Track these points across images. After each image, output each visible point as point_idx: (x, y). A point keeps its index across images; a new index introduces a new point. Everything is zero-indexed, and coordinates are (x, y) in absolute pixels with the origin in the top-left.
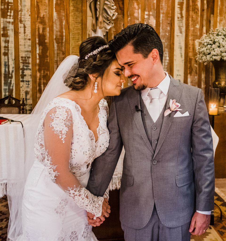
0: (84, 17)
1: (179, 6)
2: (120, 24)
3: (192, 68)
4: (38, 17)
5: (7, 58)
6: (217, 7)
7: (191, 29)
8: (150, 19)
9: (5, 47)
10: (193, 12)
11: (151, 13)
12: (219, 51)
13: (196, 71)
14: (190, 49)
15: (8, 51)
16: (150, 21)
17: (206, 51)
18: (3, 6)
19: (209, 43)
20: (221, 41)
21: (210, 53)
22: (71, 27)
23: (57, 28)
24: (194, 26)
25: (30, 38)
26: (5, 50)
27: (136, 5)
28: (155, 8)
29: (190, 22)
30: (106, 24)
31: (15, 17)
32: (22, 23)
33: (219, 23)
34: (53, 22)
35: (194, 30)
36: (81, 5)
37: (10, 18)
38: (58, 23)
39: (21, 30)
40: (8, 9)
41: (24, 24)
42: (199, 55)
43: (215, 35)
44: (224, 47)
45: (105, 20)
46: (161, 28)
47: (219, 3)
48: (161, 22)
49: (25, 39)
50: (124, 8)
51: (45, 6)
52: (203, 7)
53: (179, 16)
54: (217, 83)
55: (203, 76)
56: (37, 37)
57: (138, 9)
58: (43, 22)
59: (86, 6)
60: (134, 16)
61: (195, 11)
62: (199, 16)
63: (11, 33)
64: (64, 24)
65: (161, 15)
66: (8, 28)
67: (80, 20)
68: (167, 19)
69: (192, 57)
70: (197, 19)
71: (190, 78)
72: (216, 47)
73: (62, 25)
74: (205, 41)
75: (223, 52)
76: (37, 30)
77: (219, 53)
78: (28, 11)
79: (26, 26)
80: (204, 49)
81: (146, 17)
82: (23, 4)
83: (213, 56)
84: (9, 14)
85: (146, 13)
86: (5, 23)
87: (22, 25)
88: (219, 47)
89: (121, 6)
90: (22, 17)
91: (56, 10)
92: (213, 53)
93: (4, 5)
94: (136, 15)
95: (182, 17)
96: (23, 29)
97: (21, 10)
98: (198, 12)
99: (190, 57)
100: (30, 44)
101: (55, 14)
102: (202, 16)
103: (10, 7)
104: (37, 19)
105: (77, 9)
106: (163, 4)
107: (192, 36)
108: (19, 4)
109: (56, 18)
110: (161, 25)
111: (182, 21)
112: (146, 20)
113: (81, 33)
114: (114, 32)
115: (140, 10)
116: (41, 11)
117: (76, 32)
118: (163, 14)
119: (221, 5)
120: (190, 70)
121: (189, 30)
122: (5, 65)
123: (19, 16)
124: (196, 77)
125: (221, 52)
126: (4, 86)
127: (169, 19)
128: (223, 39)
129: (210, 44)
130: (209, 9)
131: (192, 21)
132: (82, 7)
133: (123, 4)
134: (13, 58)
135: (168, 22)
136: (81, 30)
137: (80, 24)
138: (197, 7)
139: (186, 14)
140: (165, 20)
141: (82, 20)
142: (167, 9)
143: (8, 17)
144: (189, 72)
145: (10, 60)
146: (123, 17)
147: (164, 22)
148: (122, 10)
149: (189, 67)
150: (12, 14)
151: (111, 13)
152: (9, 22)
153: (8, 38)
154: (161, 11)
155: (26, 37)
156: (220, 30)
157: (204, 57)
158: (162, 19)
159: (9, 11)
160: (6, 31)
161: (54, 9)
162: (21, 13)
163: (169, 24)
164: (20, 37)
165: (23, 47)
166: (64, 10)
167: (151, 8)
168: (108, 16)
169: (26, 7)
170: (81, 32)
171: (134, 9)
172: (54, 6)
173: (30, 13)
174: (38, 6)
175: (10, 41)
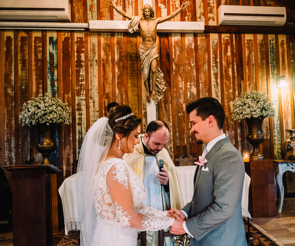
0: (139, 91)
1: (214, 76)
2: (168, 94)
3: (229, 125)
4: (104, 93)
5: (80, 127)
6: (246, 74)
7: (226, 93)
8: (192, 88)
9: (79, 119)
10: (226, 80)
11: (192, 84)
12: (249, 111)
13: (232, 127)
14: (226, 109)
15: (81, 122)
16: (191, 90)
17: (238, 111)
18: (77, 87)
19: (240, 105)
20: (250, 104)
21: (242, 112)
22: (130, 100)
23: (119, 101)
24: (228, 91)
25: (98, 110)
26: (79, 121)
27: (180, 78)
28: (195, 79)
29: (225, 88)
30: (157, 96)
31: (87, 95)
32: (92, 99)
33: (249, 87)
34: (116, 97)
35: (228, 94)
36: (137, 82)
37: (83, 96)
38: (119, 97)
39: (91, 105)
40: (81, 89)
41: (93, 100)
42: (234, 114)
43: (245, 98)
44: (253, 107)
45: (156, 93)
46: (201, 94)
47: (247, 71)
48: (201, 90)
49: (94, 111)
50: (170, 81)
51: (109, 85)
52: (234, 75)
53: (215, 84)
54: (250, 136)
55: (239, 131)
56: (103, 109)
57: (182, 81)
58: (108, 97)
59: (140, 82)
60: (179, 87)
61: (228, 79)
62: (231, 82)
63: (84, 108)
64: (124, 97)
65: (201, 85)
66: (81, 104)
67: (136, 93)
68: (206, 87)
69: (229, 116)
70: (230, 85)
71: (228, 133)
72: (247, 108)
73: (123, 98)
74: (237, 103)
75: (253, 112)
76: (103, 103)
77: (249, 112)
78: (96, 89)
79: (95, 101)
80: (237, 110)
81: (188, 87)
82: (92, 85)
83: (244, 115)
84: (82, 93)
85: (189, 84)
86: (79, 100)
87: (92, 101)
88: (249, 107)
89: (168, 80)
90: (92, 94)
91: (117, 87)
92: (244, 112)
93: (79, 87)
94: (180, 86)
95: (217, 84)
96: (92, 104)
97: (91, 90)
98: (230, 80)
99: (227, 116)
100: (98, 115)
101: (117, 90)
102: (234, 82)
103: (82, 88)
104: (103, 95)
105: (133, 85)
106: (202, 76)
107: (226, 99)
108: (89, 85)
109: (118, 93)
110: (201, 92)
111: (218, 87)
112: (188, 90)
113: (137, 104)
114: (163, 100)
115: (183, 82)
116: (106, 89)
117: (134, 103)
118: (202, 83)
119: (249, 72)
120: (227, 127)
121: (224, 94)
122: (79, 133)
123: (90, 94)
124: (233, 132)
125: (251, 111)
126: (78, 149)
127: (207, 87)
128: (252, 101)
129: (242, 106)
130: (240, 77)
131: (226, 87)
132: (138, 83)
133: (170, 78)
134: (85, 127)
135: (207, 89)
136: (137, 101)
137: (137, 97)
138: (229, 75)
139: (220, 82)
140: (204, 88)
141: (138, 93)
142: (205, 79)
143: (82, 95)
144: (226, 128)
145: (83, 129)
146: (170, 88)
147: (203, 90)
148: (169, 83)
149: (226, 124)
150: (84, 93)
151: (161, 87)
152: (82, 99)
153: (81, 112)
154: (200, 81)
155: (95, 110)
156: (249, 94)
157: (238, 116)
158: (202, 88)
159: (82, 90)
160: (80, 106)
161: (116, 87)
162: (91, 92)
163: (207, 91)
164: (90, 110)
165: (93, 117)
166: (124, 87)
167: (192, 80)
168: (159, 90)
169: (95, 87)
170: (137, 102)
171: (179, 82)
172: (116, 84)
173: (98, 91)
174: (104, 85)
175: (83, 114)
